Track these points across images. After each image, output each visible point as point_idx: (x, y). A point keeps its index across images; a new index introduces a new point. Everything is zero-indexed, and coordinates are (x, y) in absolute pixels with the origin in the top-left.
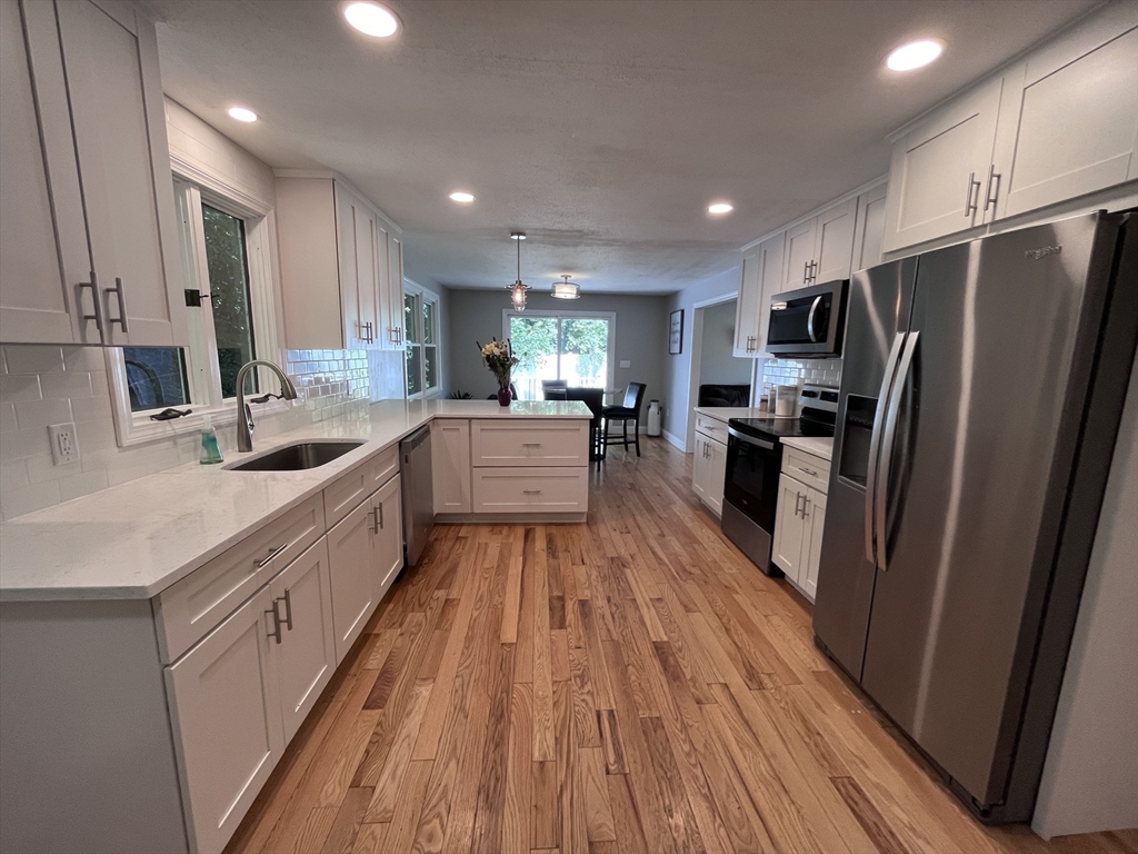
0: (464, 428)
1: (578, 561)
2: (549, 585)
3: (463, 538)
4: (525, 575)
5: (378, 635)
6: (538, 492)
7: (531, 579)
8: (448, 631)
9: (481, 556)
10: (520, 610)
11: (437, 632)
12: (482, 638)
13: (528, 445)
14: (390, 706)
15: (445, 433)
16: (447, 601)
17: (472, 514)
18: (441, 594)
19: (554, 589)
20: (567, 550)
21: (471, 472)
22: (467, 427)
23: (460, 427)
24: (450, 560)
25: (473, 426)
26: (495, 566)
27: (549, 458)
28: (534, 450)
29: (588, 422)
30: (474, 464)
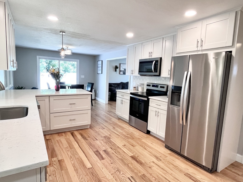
4: (81, 147)
6: (74, 120)
8: (67, 170)
9: (60, 144)
11: (63, 171)
12: (80, 169)
17: (50, 130)
19: (93, 149)
20: (89, 137)
21: (50, 115)
22: (48, 99)
23: (45, 99)
26: (68, 146)
27: (78, 108)
28: (73, 106)
29: (91, 95)
30: (51, 112)
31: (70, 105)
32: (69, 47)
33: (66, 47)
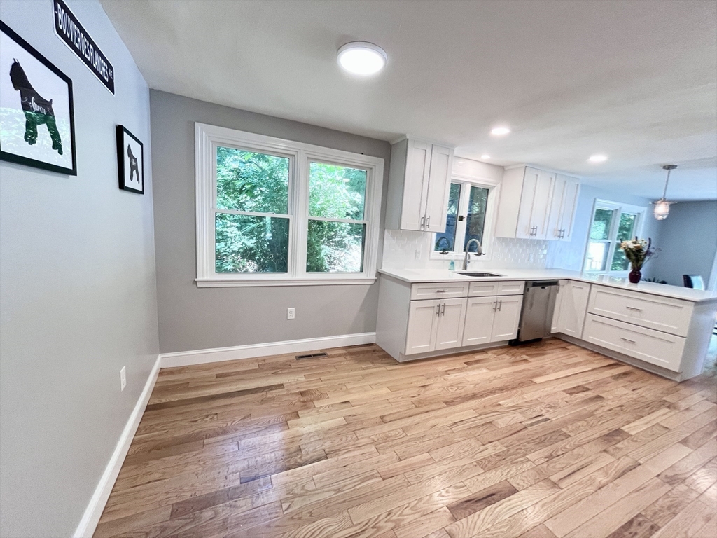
0: (587, 288)
3: (567, 349)
6: (633, 342)
8: (513, 365)
11: (509, 364)
12: (524, 374)
13: (632, 309)
14: (471, 367)
15: (574, 289)
16: (526, 360)
17: (581, 340)
18: (526, 357)
21: (586, 314)
22: (588, 289)
23: (585, 288)
25: (593, 289)
26: (568, 364)
27: (648, 321)
28: (637, 313)
29: (693, 303)
30: (589, 311)
31: (629, 310)
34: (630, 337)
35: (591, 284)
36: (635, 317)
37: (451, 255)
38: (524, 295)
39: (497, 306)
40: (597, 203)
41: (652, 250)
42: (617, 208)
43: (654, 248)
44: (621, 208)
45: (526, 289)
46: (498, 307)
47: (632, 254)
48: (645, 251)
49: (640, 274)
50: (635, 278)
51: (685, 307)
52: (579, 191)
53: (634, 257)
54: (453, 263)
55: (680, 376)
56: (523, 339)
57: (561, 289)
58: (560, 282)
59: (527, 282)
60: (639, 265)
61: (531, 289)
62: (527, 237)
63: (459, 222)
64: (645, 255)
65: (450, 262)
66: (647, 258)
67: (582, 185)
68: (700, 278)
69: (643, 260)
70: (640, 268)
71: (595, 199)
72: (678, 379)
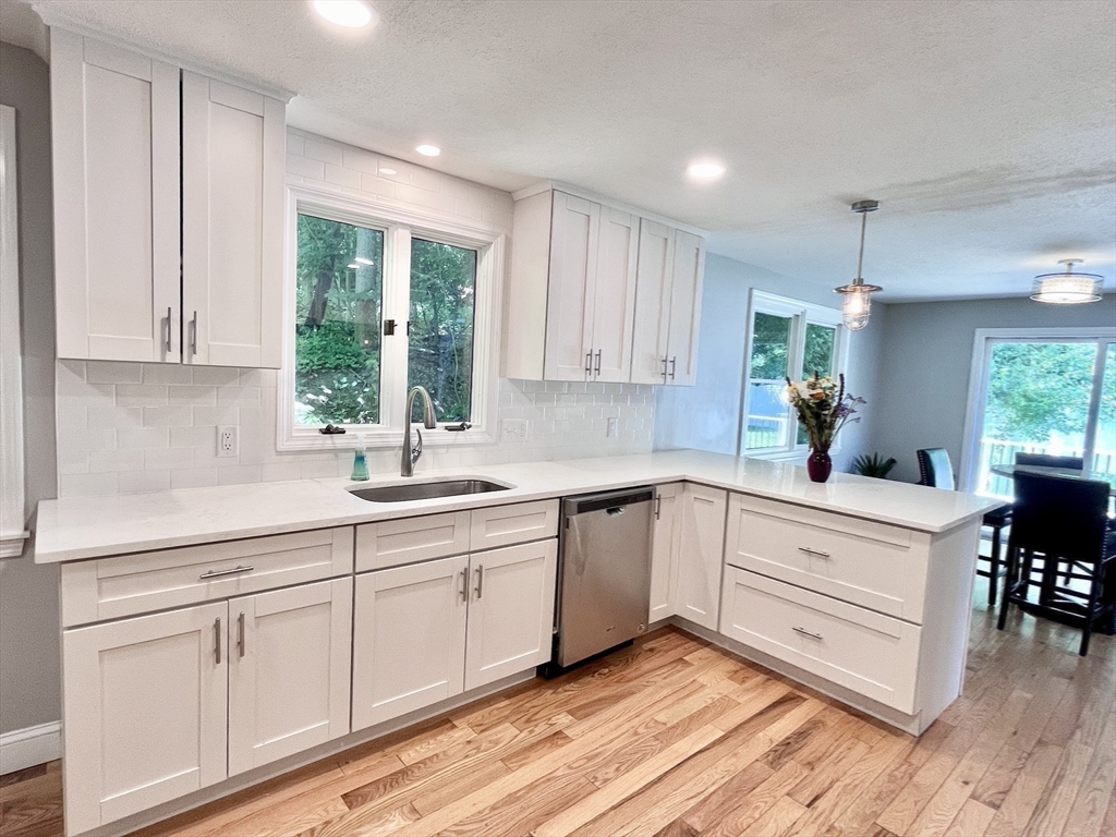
0: (720, 503)
1: (807, 796)
2: (705, 800)
3: (686, 662)
4: (691, 762)
5: (454, 727)
6: (818, 638)
7: (691, 774)
8: (509, 770)
9: (675, 697)
10: (613, 808)
11: (500, 764)
12: (523, 809)
13: (809, 552)
14: (358, 811)
16: (560, 732)
17: (719, 635)
18: (563, 720)
19: (701, 814)
20: (811, 765)
21: (723, 570)
22: (723, 505)
23: (715, 501)
24: (631, 684)
25: (732, 504)
26: (669, 725)
27: (844, 585)
28: (819, 563)
29: (929, 536)
30: (728, 560)
31: (804, 557)
32: (1081, 261)
33: (1060, 262)
34: (813, 624)
35: (729, 491)
36: (818, 575)
37: (358, 433)
38: (561, 536)
39: (470, 586)
40: (754, 299)
41: (846, 402)
42: (799, 313)
43: (851, 397)
44: (803, 313)
45: (564, 523)
46: (473, 585)
47: (808, 413)
48: (835, 404)
49: (828, 459)
50: (819, 470)
51: (913, 545)
52: (701, 269)
53: (813, 422)
54: (360, 459)
55: (917, 722)
56: (569, 657)
57: (666, 508)
58: (660, 491)
59: (563, 501)
60: (823, 439)
61: (575, 519)
62: (580, 376)
63: (386, 340)
64: (835, 415)
65: (353, 456)
66: (839, 421)
67: (708, 255)
68: (944, 454)
69: (831, 426)
70: (826, 446)
71: (751, 289)
72: (914, 729)
